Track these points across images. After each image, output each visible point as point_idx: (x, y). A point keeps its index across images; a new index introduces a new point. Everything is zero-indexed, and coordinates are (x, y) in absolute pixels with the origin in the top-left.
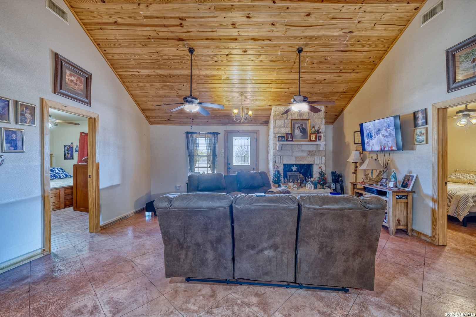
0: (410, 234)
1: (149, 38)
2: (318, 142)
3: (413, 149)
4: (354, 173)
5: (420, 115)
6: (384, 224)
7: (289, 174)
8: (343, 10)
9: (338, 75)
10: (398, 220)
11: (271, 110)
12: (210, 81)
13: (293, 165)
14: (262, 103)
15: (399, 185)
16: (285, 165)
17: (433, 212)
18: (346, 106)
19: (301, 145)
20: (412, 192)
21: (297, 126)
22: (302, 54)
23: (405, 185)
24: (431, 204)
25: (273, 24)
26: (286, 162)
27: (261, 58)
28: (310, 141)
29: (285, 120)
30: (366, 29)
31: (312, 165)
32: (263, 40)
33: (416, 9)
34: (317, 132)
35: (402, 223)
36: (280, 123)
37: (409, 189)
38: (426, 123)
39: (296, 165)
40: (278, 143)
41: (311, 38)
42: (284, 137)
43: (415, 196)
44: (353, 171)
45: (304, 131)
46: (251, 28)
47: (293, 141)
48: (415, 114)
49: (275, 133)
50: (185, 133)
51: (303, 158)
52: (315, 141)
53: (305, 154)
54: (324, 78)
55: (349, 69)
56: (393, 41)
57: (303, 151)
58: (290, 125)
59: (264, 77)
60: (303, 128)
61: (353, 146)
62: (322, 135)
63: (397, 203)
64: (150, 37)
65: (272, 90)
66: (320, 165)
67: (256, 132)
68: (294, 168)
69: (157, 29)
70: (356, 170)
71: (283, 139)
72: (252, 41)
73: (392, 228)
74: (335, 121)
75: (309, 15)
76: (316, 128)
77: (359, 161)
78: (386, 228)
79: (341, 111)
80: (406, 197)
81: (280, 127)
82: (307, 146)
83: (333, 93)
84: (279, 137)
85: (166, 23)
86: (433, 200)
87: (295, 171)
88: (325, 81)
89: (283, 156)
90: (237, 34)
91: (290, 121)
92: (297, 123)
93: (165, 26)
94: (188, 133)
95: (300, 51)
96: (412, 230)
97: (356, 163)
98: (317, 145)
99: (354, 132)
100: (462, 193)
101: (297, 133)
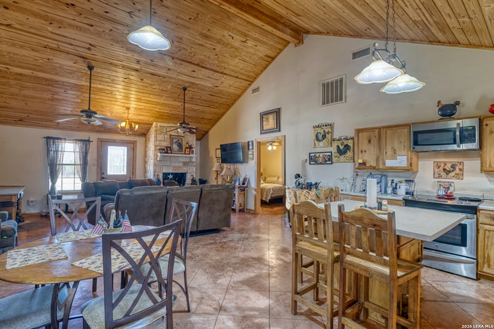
0: (245, 211)
1: (45, 47)
2: (191, 155)
3: (247, 162)
4: (216, 179)
5: (250, 143)
6: (233, 207)
7: (166, 181)
8: (214, 75)
9: (208, 108)
10: (241, 204)
11: (152, 124)
12: (99, 93)
13: (169, 174)
14: (144, 118)
15: (241, 183)
16: (164, 174)
17: (255, 196)
18: (210, 129)
19: (178, 157)
20: (247, 187)
21: (175, 141)
22: (186, 92)
23: (244, 184)
24: (254, 193)
25: (169, 70)
26: (164, 171)
27: (154, 87)
28: (185, 154)
29: (164, 135)
30: (225, 87)
31: (186, 173)
32: (159, 76)
33: (250, 84)
34: (190, 147)
35: (242, 205)
36: (160, 137)
37: (246, 185)
38: (253, 149)
39: (172, 174)
40: (159, 154)
41: (193, 83)
42: (164, 149)
43: (248, 189)
44: (216, 177)
45: (180, 145)
46: (152, 67)
47: (171, 153)
48: (248, 142)
49: (156, 146)
50: (45, 138)
51: (179, 167)
52: (189, 154)
53: (181, 165)
54: (198, 108)
55: (215, 106)
56: (239, 96)
57: (180, 162)
58: (168, 140)
59: (154, 100)
60: (179, 143)
61: (215, 160)
62: (193, 149)
63: (240, 193)
64: (47, 47)
65: (157, 110)
66: (192, 174)
67: (134, 143)
68: (171, 176)
69: (59, 43)
70: (217, 176)
71: (164, 152)
72: (151, 75)
73: (237, 210)
74: (202, 138)
75: (194, 71)
76: (190, 144)
77: (219, 170)
78: (234, 210)
79: (207, 132)
80: (244, 190)
81: (160, 141)
82: (183, 158)
83: (203, 118)
84: (160, 149)
85: (72, 43)
86: (255, 190)
87: (171, 179)
88: (198, 111)
89: (162, 166)
90: (139, 68)
91: (169, 136)
92: (175, 138)
93: (71, 45)
94: (48, 138)
95: (185, 89)
96: (247, 209)
97: (217, 171)
98: (190, 157)
99: (216, 149)
100: (268, 187)
101: (175, 147)
